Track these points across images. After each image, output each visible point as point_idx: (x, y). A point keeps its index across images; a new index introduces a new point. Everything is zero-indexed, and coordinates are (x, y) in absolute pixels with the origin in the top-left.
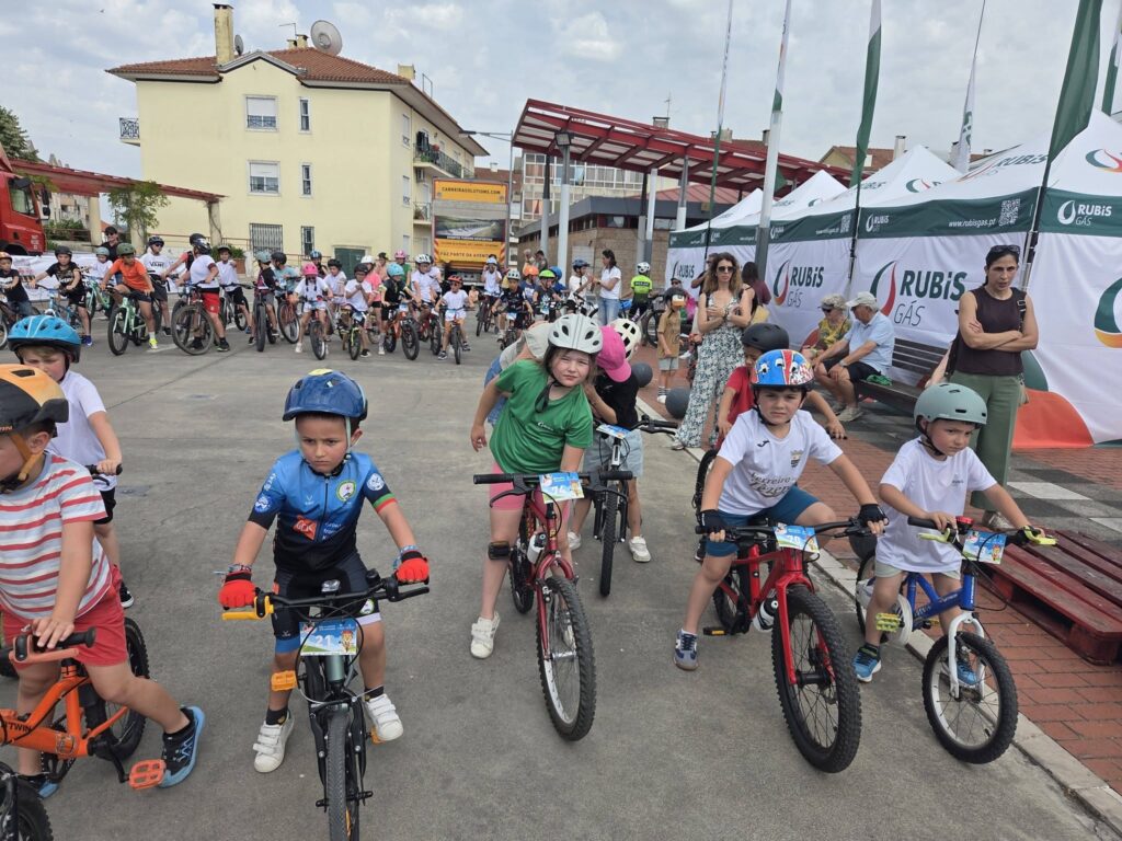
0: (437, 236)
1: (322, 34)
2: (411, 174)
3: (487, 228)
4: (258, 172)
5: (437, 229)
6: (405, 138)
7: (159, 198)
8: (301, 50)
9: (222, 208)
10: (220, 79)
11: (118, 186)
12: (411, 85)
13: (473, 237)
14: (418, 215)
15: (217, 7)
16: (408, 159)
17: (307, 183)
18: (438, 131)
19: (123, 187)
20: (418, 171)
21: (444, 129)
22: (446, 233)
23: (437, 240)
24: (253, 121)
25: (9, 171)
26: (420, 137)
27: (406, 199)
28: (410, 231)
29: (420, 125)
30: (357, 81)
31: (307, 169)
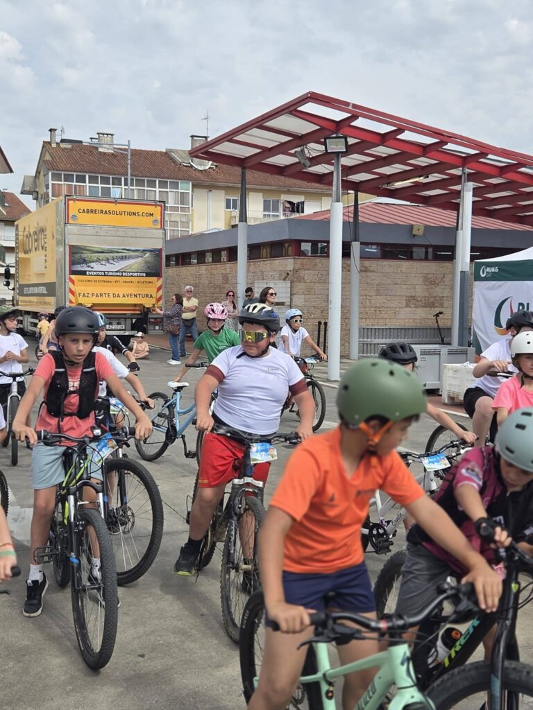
0: (73, 272)
3: (139, 260)
5: (72, 262)
13: (121, 273)
22: (83, 268)
23: (73, 277)
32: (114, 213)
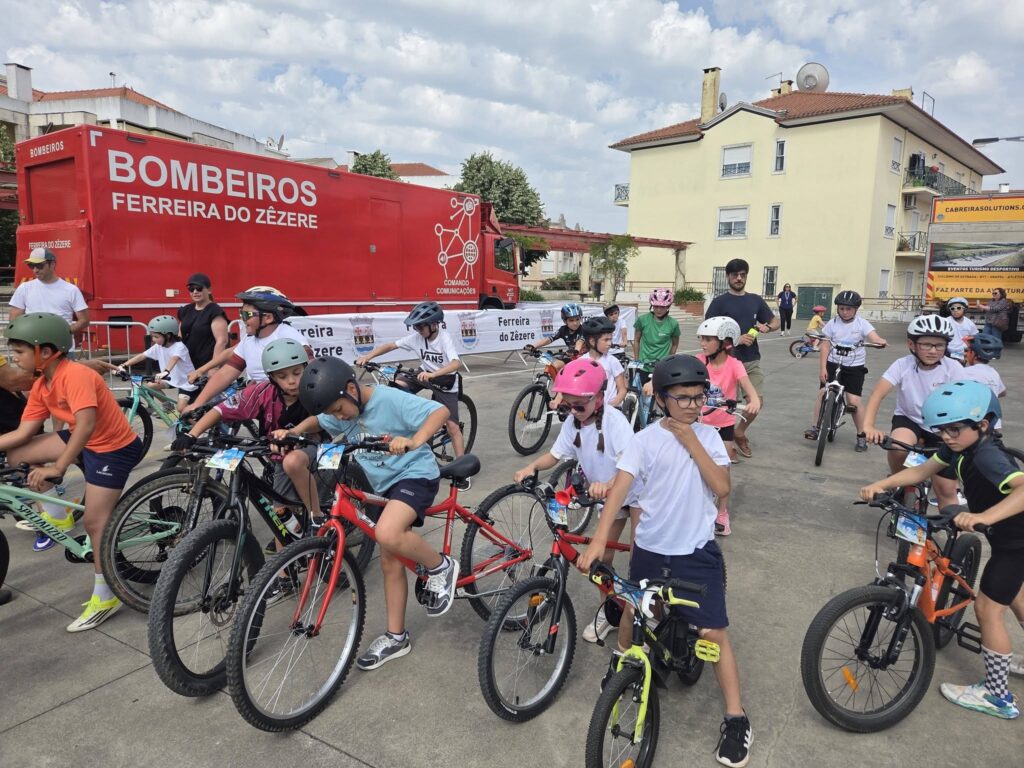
0: (932, 269)
1: (809, 76)
2: (899, 203)
3: (1013, 254)
4: (727, 217)
5: (933, 260)
6: (894, 163)
7: (632, 249)
8: (784, 96)
9: (689, 255)
10: (702, 137)
11: (598, 241)
12: (909, 103)
13: (989, 268)
14: (902, 247)
15: (706, 71)
16: (896, 186)
17: (776, 224)
18: (937, 152)
19: (603, 241)
20: (908, 198)
21: (946, 148)
22: (946, 264)
23: (932, 273)
24: (728, 170)
25: (499, 233)
26: (915, 160)
27: (889, 230)
28: (892, 265)
29: (915, 147)
30: (842, 111)
31: (777, 210)
32: (987, 208)
